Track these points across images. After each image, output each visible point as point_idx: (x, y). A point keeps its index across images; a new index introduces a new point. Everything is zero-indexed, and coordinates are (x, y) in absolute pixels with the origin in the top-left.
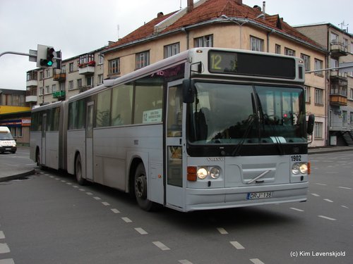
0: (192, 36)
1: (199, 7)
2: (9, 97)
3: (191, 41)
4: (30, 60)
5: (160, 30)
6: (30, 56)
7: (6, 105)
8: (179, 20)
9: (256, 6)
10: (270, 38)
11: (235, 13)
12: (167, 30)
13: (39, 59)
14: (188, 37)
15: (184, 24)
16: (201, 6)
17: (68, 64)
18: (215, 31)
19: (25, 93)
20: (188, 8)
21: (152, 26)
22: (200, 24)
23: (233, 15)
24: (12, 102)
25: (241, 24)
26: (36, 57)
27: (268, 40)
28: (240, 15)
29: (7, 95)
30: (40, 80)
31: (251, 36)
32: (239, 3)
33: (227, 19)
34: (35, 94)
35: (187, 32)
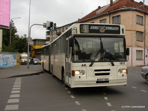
0: (112, 16)
1: (115, 3)
2: (39, 42)
3: (111, 18)
4: (44, 27)
5: (98, 14)
6: (44, 26)
7: (38, 45)
8: (106, 9)
9: (140, 2)
10: (146, 16)
11: (130, 6)
12: (101, 14)
13: (47, 27)
14: (110, 16)
15: (108, 11)
16: (116, 3)
17: (62, 28)
18: (121, 14)
19: (45, 41)
20: (110, 4)
21: (95, 12)
22: (115, 11)
23: (129, 6)
24: (40, 44)
25: (132, 10)
26: (46, 26)
27: (145, 17)
28: (132, 6)
29: (38, 41)
30: (51, 35)
31: (137, 15)
32: (133, 1)
33: (126, 8)
34: (49, 41)
35: (110, 14)
